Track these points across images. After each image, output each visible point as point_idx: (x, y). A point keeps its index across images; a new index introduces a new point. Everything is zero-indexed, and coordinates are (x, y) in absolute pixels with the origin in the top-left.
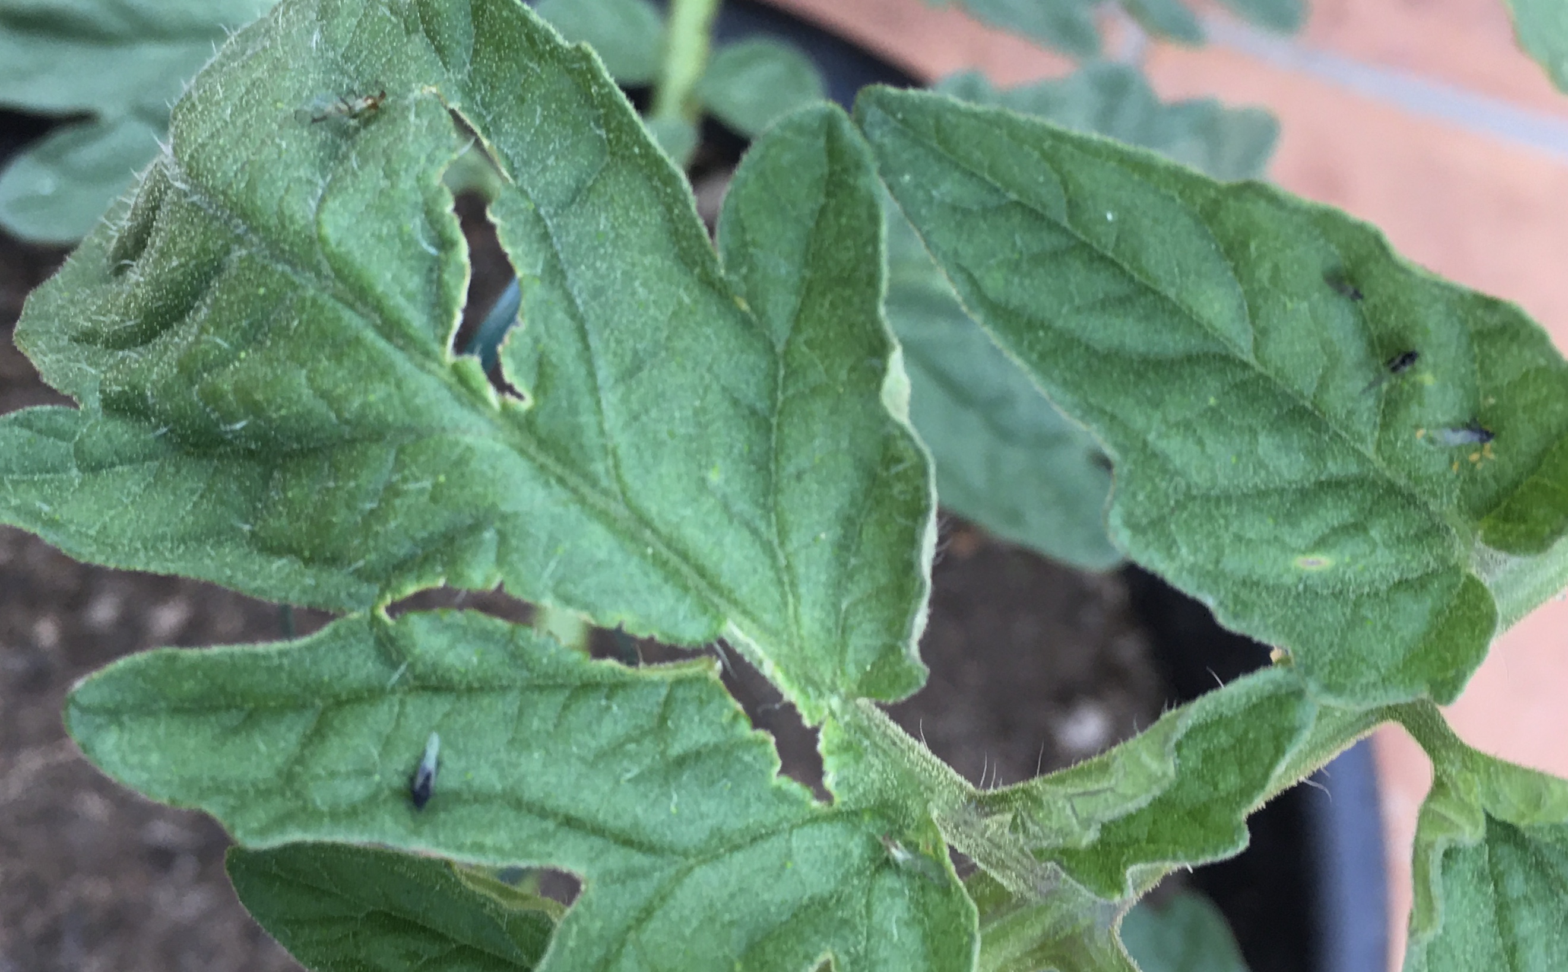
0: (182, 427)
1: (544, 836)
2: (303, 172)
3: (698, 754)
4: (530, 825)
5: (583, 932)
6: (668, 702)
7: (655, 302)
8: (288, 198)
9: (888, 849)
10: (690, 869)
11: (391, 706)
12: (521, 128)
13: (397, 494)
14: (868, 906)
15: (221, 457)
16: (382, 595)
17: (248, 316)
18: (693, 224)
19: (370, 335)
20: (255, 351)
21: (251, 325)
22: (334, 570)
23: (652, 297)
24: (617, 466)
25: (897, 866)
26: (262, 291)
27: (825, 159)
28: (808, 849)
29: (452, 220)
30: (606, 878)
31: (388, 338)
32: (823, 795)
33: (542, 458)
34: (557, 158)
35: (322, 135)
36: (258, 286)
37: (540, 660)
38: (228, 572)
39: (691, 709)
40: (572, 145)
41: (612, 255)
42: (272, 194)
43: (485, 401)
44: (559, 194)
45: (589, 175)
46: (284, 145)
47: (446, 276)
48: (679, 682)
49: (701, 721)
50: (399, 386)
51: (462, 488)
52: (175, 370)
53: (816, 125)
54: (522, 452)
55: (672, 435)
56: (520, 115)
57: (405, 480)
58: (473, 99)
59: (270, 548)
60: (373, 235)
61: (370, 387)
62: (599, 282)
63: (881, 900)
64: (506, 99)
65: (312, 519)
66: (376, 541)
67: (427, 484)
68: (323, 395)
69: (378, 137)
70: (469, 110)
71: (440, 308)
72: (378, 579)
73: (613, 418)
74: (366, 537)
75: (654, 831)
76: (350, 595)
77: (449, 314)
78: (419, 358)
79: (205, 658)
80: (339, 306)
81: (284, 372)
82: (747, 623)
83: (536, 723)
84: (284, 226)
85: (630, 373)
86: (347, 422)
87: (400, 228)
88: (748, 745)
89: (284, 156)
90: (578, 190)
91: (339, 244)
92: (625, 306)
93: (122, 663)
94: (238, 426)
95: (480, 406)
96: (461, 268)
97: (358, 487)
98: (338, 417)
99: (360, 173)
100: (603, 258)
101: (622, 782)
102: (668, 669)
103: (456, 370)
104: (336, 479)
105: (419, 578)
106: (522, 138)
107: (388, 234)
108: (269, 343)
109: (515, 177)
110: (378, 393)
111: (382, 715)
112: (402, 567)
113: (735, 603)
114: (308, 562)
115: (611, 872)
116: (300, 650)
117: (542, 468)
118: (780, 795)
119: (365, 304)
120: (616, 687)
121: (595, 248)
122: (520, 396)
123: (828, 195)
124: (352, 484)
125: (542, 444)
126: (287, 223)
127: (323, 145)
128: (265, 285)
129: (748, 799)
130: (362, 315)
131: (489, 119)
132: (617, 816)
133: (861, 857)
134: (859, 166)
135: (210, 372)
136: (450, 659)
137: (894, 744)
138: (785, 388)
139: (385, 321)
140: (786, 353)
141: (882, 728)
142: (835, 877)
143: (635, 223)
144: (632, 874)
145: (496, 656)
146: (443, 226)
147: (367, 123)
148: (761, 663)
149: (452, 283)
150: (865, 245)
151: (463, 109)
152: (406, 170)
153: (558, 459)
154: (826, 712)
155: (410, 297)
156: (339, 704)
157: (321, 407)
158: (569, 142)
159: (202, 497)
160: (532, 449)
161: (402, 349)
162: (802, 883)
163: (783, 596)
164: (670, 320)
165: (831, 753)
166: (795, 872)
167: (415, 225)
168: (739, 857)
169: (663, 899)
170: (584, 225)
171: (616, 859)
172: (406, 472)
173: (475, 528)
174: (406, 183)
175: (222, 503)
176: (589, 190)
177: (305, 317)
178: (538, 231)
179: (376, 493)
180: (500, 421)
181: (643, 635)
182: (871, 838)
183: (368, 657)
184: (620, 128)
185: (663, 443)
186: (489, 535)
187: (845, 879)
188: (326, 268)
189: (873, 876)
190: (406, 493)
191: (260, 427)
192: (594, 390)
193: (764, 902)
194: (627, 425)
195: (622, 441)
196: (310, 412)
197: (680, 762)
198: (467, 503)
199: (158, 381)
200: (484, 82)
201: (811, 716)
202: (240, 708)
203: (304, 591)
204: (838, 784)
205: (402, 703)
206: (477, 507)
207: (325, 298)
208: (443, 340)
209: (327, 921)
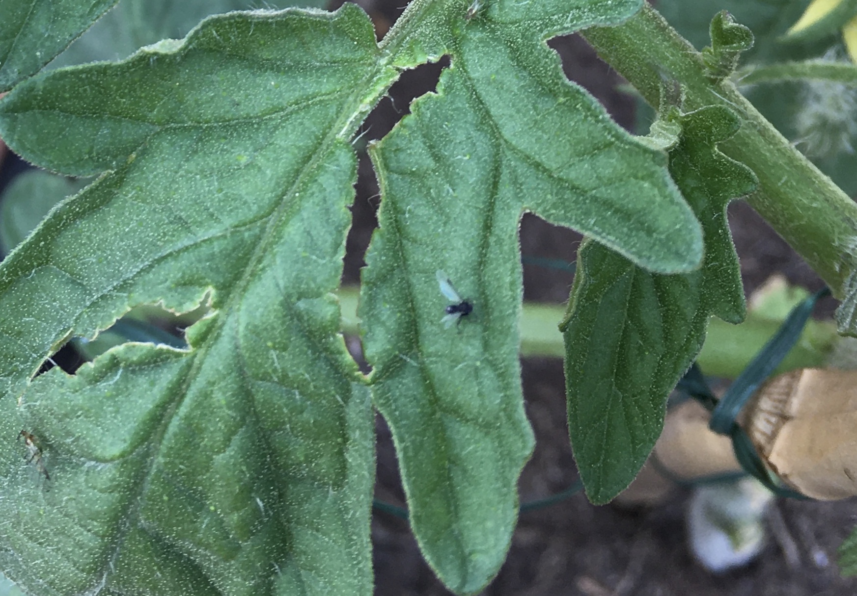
0: (271, 552)
1: (500, 242)
2: (82, 479)
3: (431, 147)
4: (493, 253)
5: (554, 206)
6: (402, 173)
7: (137, 216)
8: (99, 486)
9: (473, 15)
10: (506, 141)
11: (432, 363)
12: (38, 330)
13: (285, 376)
14: (513, 23)
15: (289, 521)
16: (357, 379)
17: (184, 507)
18: (84, 196)
19: (183, 410)
20: (207, 498)
21: (190, 505)
22: (347, 417)
23: (135, 218)
24: (245, 224)
25: (484, 8)
26: (165, 498)
27: (30, 112)
28: (481, 66)
29: (99, 361)
30: (519, 197)
31: (183, 396)
32: (445, 61)
33: (247, 275)
34: (55, 301)
35: (56, 472)
36: (163, 501)
37: (384, 262)
38: (362, 496)
39: (402, 156)
40: (45, 291)
41: (111, 250)
42: (98, 499)
43: (215, 320)
44: (77, 294)
45: (63, 276)
46: (65, 498)
47: (135, 359)
48: (387, 167)
49: (409, 148)
50: (213, 384)
51: (273, 328)
52: (233, 562)
53: (8, 120)
54: (245, 289)
55: (221, 190)
56: (30, 332)
57: (275, 370)
58: (23, 370)
59: (342, 470)
60: (115, 418)
61: (217, 404)
62: (130, 255)
63: (507, 14)
64: (20, 345)
65: (315, 440)
66: (321, 388)
67: (273, 354)
68: (227, 441)
69: (52, 429)
70: (31, 370)
71: (156, 361)
72: (348, 384)
73: (216, 231)
74: (320, 395)
75: (484, 168)
76: (362, 402)
77: (161, 352)
78: (193, 372)
79: (413, 495)
80: (167, 436)
81: (217, 473)
82: (337, 125)
83: (428, 260)
84: (118, 485)
85: (184, 225)
86: (243, 419)
87: (108, 398)
88: (420, 115)
89: (73, 497)
90: (73, 282)
91: (125, 441)
92: (143, 235)
93: (427, 558)
94: (261, 504)
95: (219, 323)
96: (129, 349)
97: (287, 406)
98: (241, 427)
99: (77, 435)
100: (114, 256)
101: (455, 195)
102: (379, 175)
103: (197, 343)
104: (284, 423)
105: (340, 353)
106: (45, 328)
107: (114, 406)
108: (200, 488)
109: (69, 328)
110: (219, 397)
111: (437, 368)
112: (335, 367)
113: (324, 135)
114: (346, 440)
115: (516, 194)
116: (397, 428)
117: (253, 275)
118: (448, 89)
119: (162, 416)
120: (395, 208)
121: (109, 263)
122: (207, 296)
123: (53, 108)
124: (285, 410)
125: (238, 277)
126: (115, 483)
127: (63, 470)
128: (161, 496)
129: (454, 110)
130: (171, 417)
131: (35, 355)
132: (478, 195)
133: (482, 32)
134: (31, 89)
135: (228, 534)
136: (391, 324)
137: (408, 21)
138: (183, 122)
139: (171, 400)
140: (160, 124)
141: (398, 30)
142: (496, 46)
143: (89, 238)
144: (515, 181)
145: (387, 292)
146: (103, 366)
147: (44, 439)
148: (362, 113)
149: (139, 354)
150: (81, 79)
151: (30, 375)
152: (71, 401)
153: (246, 265)
154: (390, 66)
155: (153, 384)
156: (435, 401)
157: (236, 439)
158: (43, 294)
159: (318, 530)
160: (242, 283)
161: (189, 386)
162: (503, 67)
163: (315, 104)
164: (148, 203)
165: (415, 60)
166: (497, 72)
167: (105, 387)
168: (493, 111)
169: (528, 157)
170: (95, 273)
171: (506, 191)
172: (270, 371)
173: (299, 316)
174: (79, 399)
175: (319, 513)
176: (72, 275)
177: (177, 461)
178: (102, 303)
179: (289, 392)
180: (226, 309)
181: (354, 193)
182: (468, 27)
183: (400, 383)
184: (29, 258)
185: (226, 195)
186: (302, 305)
187: (497, 40)
188: (141, 450)
189: (494, 23)
190: (283, 369)
191: (259, 488)
192: (196, 245)
193: (518, 90)
194: (218, 221)
195: (228, 222)
196: (241, 448)
197: (437, 158)
198: (283, 323)
199: (242, 576)
200: (11, 363)
201: (392, 76)
202: (449, 470)
203: (365, 437)
204: (435, 53)
205: (429, 356)
206: (285, 316)
207: (163, 448)
208: (179, 355)
209: (629, 418)
